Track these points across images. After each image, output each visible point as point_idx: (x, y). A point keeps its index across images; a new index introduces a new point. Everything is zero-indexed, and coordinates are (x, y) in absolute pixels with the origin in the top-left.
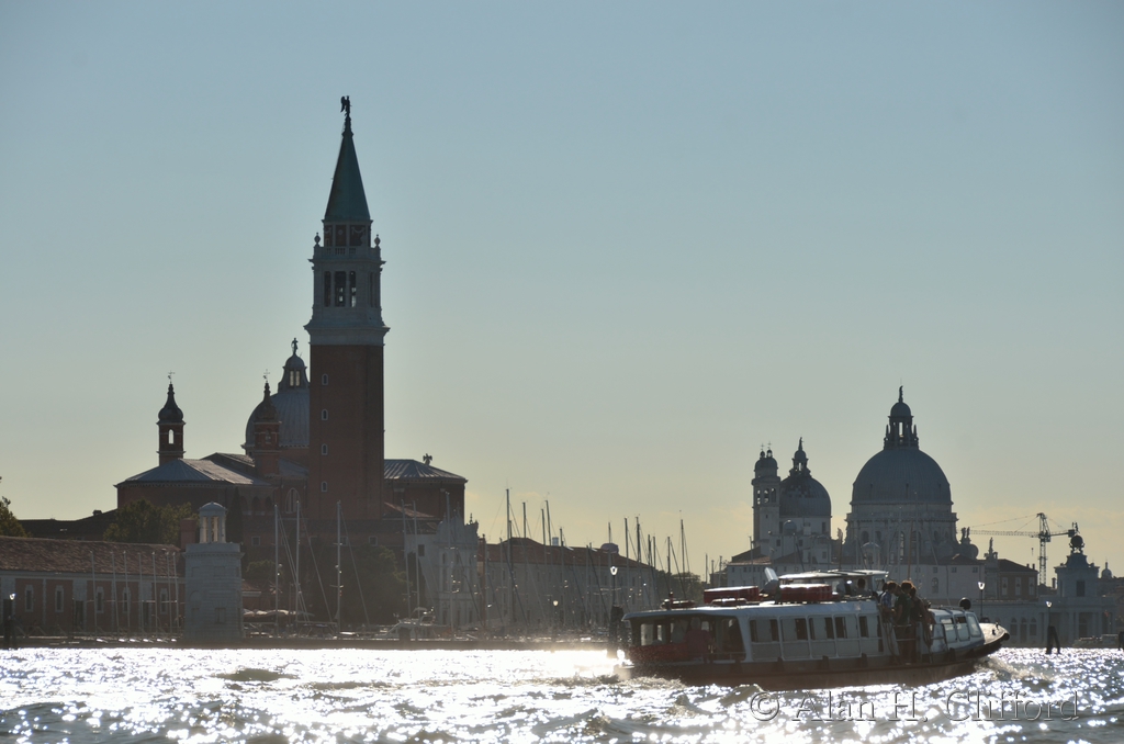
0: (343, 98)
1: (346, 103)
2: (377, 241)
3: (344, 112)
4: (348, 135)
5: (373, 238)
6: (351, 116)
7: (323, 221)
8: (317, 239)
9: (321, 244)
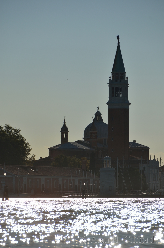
0: (117, 36)
1: (118, 38)
2: (127, 78)
3: (118, 40)
4: (119, 47)
5: (126, 77)
6: (119, 41)
7: (111, 72)
8: (110, 77)
9: (111, 79)
